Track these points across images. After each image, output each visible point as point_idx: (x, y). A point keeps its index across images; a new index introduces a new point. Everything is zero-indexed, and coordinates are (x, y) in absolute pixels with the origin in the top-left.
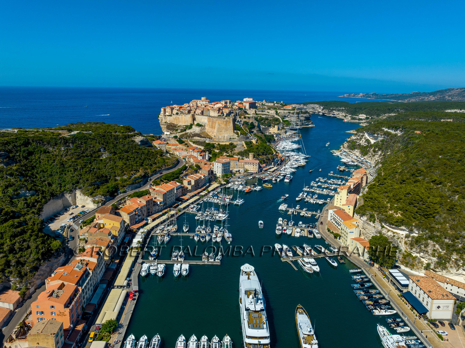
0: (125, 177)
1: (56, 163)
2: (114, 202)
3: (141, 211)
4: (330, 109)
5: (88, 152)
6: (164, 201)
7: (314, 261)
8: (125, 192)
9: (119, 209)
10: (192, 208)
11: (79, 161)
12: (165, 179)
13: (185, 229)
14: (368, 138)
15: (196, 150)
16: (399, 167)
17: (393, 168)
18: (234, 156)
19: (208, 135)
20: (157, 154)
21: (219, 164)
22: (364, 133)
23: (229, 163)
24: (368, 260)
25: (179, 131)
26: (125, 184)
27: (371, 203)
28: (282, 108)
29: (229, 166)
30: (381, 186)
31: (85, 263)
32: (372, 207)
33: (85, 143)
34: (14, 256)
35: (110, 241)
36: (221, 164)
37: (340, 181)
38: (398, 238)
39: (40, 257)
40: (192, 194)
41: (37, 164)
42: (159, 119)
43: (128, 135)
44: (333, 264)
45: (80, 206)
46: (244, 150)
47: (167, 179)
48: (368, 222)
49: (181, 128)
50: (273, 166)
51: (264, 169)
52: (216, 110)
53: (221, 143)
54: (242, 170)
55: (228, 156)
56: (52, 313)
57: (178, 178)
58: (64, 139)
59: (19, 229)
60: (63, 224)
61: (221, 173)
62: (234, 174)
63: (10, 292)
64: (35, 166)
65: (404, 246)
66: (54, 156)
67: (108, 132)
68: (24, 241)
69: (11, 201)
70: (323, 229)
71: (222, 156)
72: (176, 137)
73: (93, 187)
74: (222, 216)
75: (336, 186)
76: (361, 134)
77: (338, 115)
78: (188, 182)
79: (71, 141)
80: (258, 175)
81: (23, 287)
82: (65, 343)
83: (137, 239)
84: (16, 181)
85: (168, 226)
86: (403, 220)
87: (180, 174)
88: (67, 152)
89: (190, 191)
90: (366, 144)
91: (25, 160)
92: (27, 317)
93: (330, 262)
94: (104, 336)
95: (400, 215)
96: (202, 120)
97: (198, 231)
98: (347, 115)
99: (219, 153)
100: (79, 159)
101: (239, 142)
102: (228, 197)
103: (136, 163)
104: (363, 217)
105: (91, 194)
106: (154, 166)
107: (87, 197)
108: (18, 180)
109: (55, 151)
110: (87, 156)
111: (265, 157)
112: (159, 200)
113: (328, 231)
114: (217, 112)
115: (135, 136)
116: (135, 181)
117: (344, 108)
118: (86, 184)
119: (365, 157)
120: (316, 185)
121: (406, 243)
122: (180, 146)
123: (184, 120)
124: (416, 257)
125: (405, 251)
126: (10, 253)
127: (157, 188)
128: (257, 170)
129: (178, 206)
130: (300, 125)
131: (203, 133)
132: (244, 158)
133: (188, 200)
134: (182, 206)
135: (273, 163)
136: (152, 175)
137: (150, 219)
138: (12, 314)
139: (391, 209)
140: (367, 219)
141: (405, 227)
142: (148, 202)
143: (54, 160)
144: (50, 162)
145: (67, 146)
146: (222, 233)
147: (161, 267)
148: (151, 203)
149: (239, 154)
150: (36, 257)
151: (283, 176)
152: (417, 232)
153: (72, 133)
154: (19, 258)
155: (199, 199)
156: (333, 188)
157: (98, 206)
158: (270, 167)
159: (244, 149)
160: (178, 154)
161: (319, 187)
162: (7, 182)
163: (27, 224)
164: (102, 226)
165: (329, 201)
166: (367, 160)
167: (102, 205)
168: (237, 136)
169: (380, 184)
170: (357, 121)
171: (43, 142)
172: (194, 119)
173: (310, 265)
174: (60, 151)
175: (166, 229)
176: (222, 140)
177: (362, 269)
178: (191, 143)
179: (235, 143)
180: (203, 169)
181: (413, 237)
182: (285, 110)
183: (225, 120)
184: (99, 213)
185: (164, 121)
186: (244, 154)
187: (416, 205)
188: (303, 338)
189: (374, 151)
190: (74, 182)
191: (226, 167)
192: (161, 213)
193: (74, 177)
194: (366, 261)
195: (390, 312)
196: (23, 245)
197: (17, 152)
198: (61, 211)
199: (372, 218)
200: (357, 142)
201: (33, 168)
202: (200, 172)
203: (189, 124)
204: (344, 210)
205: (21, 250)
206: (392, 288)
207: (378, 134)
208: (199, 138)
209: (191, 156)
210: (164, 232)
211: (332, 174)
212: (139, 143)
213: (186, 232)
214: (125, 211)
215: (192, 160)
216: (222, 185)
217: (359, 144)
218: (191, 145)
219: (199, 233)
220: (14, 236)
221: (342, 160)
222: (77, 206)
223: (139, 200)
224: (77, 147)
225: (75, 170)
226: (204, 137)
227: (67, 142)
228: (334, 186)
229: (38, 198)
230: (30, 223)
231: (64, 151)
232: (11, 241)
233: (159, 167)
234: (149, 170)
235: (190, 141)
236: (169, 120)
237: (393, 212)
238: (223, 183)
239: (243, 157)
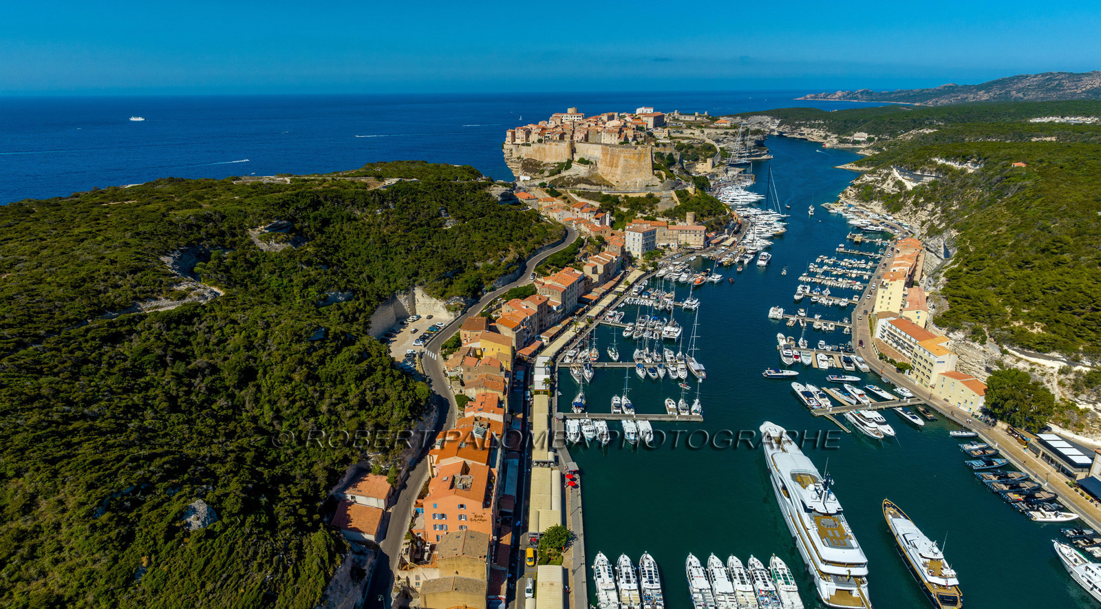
0: (491, 263)
1: (371, 239)
2: (482, 308)
3: (531, 324)
4: (794, 124)
5: (421, 218)
6: (562, 305)
7: (880, 416)
8: (493, 289)
9: (494, 321)
10: (610, 317)
11: (410, 234)
12: (553, 265)
13: (613, 354)
14: (900, 178)
15: (585, 208)
16: (1005, 236)
17: (991, 237)
18: (657, 219)
19: (604, 180)
20: (531, 217)
21: (637, 234)
22: (892, 169)
23: (654, 232)
24: (980, 414)
25: (547, 173)
26: (492, 274)
27: (970, 307)
28: (712, 126)
29: (654, 237)
30: (974, 272)
31: (486, 424)
32: (974, 315)
33: (414, 200)
34: (368, 416)
35: (504, 382)
36: (641, 234)
37: (863, 261)
38: (1044, 375)
39: (409, 415)
40: (602, 289)
41: (340, 241)
42: (505, 151)
43: (479, 184)
44: (914, 421)
45: (424, 316)
46: (676, 207)
47: (555, 263)
48: (967, 342)
49: (549, 169)
50: (726, 236)
51: (713, 241)
52: (615, 132)
53: (630, 195)
54: (674, 245)
55: (646, 219)
56: (460, 517)
57: (572, 261)
58: (379, 195)
59: (364, 365)
60: (409, 351)
61: (640, 250)
62: (663, 253)
63: (371, 476)
64: (338, 246)
65: (1057, 390)
66: (366, 226)
67: (443, 180)
68: (377, 386)
69: (318, 311)
70: (869, 356)
71: (635, 218)
72: (543, 185)
73: (443, 281)
74: (672, 331)
75: (859, 272)
76: (885, 171)
77: (810, 136)
78: (593, 268)
79: (390, 198)
80: (705, 252)
81: (391, 469)
82: (491, 569)
83: (540, 377)
84: (319, 274)
85: (582, 348)
86: (1056, 341)
87: (576, 254)
88: (388, 218)
89: (597, 285)
90: (897, 190)
91: (319, 235)
92: (413, 524)
93: (908, 417)
94: (550, 554)
95: (1040, 330)
96: (591, 151)
97: (639, 359)
98: (829, 134)
99: (628, 213)
100: (410, 230)
101: (664, 193)
102: (668, 295)
103: (501, 236)
104: (956, 333)
105: (442, 296)
106: (531, 241)
107: (434, 300)
108: (322, 273)
109: (366, 216)
110: (422, 226)
111: (713, 218)
112: (555, 304)
113: (881, 358)
114: (617, 135)
115: (490, 185)
116: (508, 268)
117: (822, 122)
118: (430, 276)
119: (896, 215)
120: (820, 271)
121: (1061, 383)
122: (558, 202)
123: (555, 153)
124: (1087, 410)
125: (1061, 399)
126: (360, 409)
127: (548, 282)
128: (702, 243)
129: (583, 312)
130: (748, 157)
131: (593, 176)
132: (676, 222)
133: (596, 302)
134: (594, 312)
135: (726, 230)
136: (529, 258)
137: (545, 339)
138: (385, 518)
139: (1015, 316)
140: (966, 337)
141: (1061, 353)
142: (540, 307)
143: (368, 234)
144: (362, 237)
145: (386, 208)
146: (683, 362)
147: (602, 426)
148: (544, 308)
149: (665, 214)
150: (402, 415)
151: (752, 253)
152: (1089, 364)
153: (387, 183)
154: (376, 417)
155: (616, 299)
156: (854, 276)
157: (455, 316)
158: (722, 237)
159: (675, 205)
160: (556, 217)
161: (826, 273)
162: (305, 277)
163: (370, 355)
164: (478, 353)
165: (857, 300)
166: (900, 221)
167: (464, 313)
168: (659, 180)
169: (974, 269)
170: (850, 146)
171: (343, 201)
172: (573, 151)
173: (874, 425)
174: (375, 216)
175: (580, 356)
176: (632, 189)
177: (974, 430)
178: (574, 196)
179: (657, 195)
180: (611, 243)
181: (1079, 373)
182: (717, 128)
183: (637, 151)
184: (468, 329)
185: (515, 155)
186: (675, 214)
187: (1077, 310)
188: (925, 565)
189: (916, 203)
190: (410, 273)
191: (649, 237)
192: (560, 327)
193: (407, 264)
194: (977, 416)
195: (1066, 516)
196: (378, 395)
197: (304, 221)
198: (394, 325)
199: (976, 335)
200: (875, 187)
201: (337, 249)
202: (606, 249)
203: (565, 161)
204: (909, 319)
205: (376, 402)
206: (1049, 469)
207: (923, 171)
208: (587, 187)
209: (580, 221)
210: (579, 361)
211: (842, 250)
212: (499, 199)
213: (618, 361)
214: (506, 323)
215: (583, 228)
216: (648, 272)
217: (879, 191)
218: (573, 199)
219: (641, 362)
220: (360, 378)
221: (851, 222)
222: (419, 317)
223: (524, 304)
224: (403, 209)
225: (408, 251)
226: (597, 185)
227: (384, 200)
228: (855, 271)
229: (360, 305)
230: (374, 354)
231: (382, 215)
232: (357, 387)
233: (539, 243)
234: (523, 248)
235: (572, 192)
236: (525, 152)
237: (1022, 323)
238: (650, 269)
239: (675, 219)
